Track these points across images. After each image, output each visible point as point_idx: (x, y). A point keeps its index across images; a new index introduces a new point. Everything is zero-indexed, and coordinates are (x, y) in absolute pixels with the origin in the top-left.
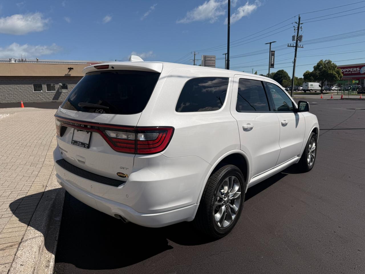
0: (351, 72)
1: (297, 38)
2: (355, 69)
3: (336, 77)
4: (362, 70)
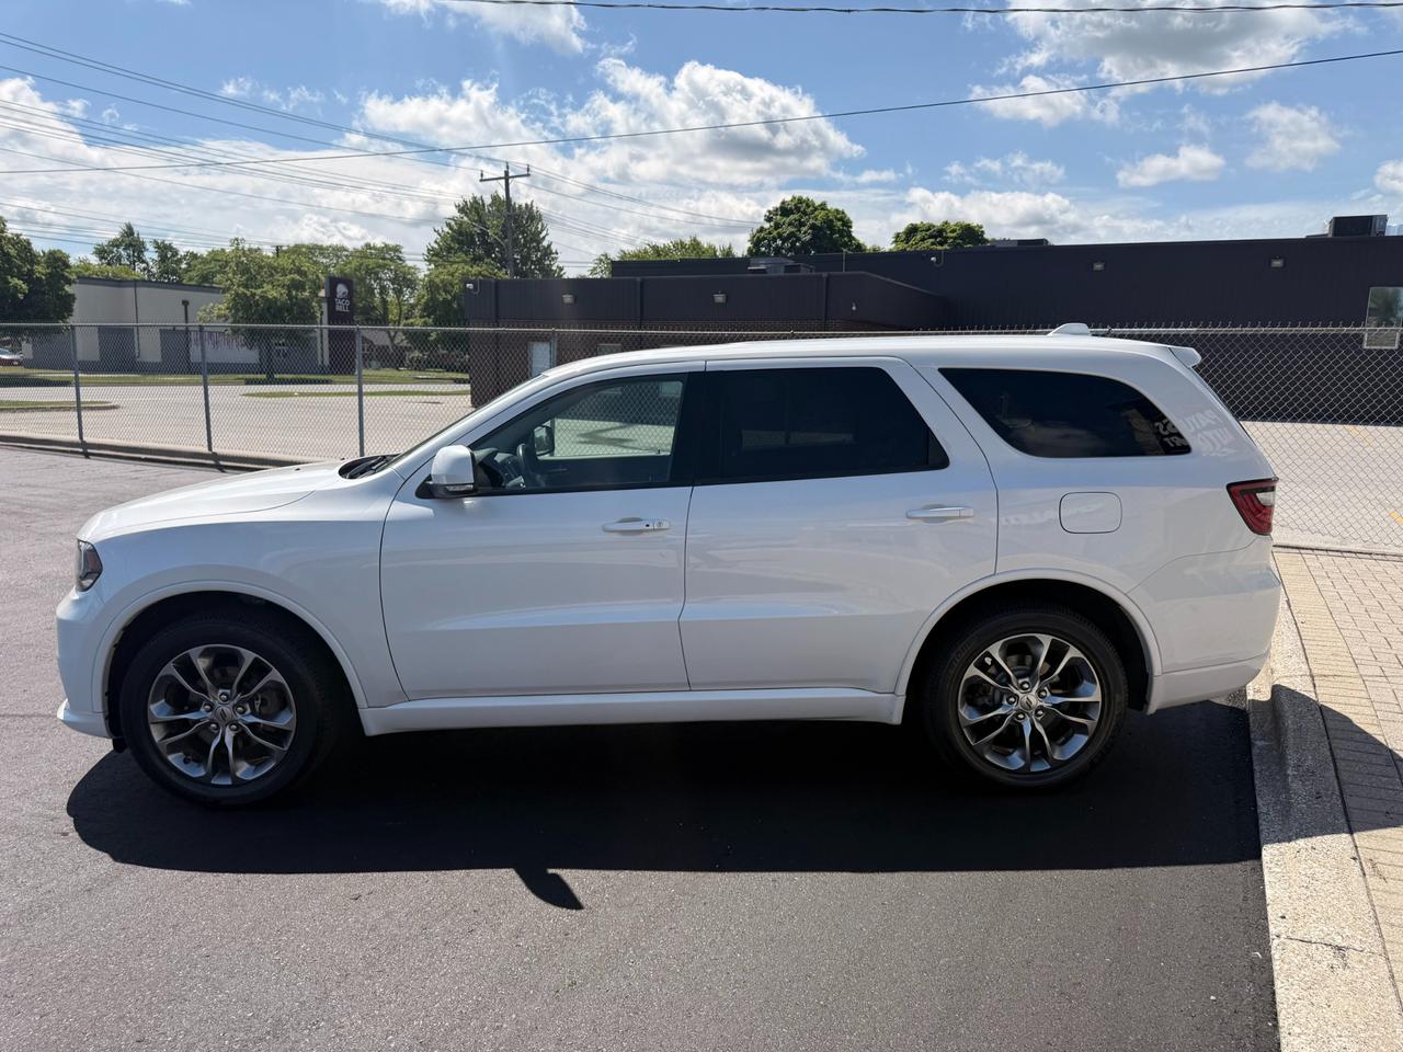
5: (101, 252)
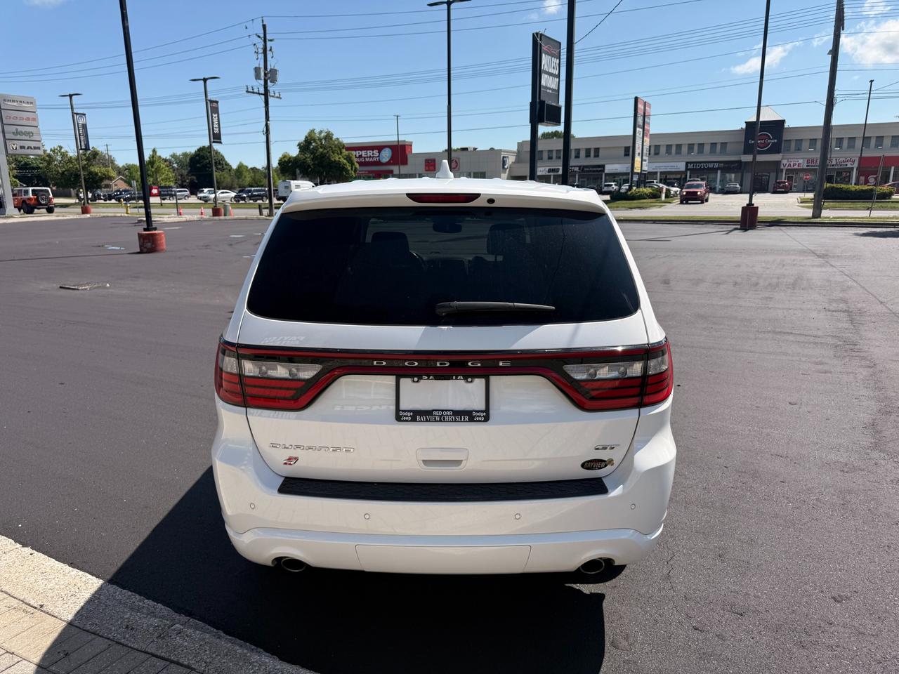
0: (365, 158)
1: (265, 75)
2: (370, 153)
3: (347, 171)
4: (384, 155)
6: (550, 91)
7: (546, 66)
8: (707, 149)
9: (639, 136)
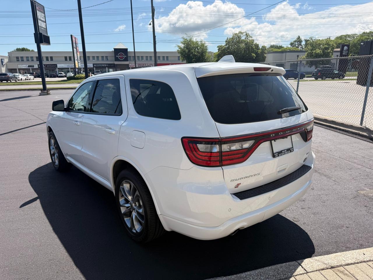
5: (291, 44)
6: (43, 29)
7: (39, 16)
8: (100, 58)
9: (75, 52)
